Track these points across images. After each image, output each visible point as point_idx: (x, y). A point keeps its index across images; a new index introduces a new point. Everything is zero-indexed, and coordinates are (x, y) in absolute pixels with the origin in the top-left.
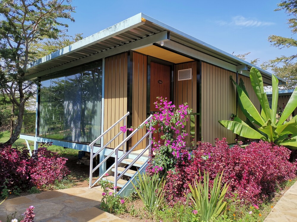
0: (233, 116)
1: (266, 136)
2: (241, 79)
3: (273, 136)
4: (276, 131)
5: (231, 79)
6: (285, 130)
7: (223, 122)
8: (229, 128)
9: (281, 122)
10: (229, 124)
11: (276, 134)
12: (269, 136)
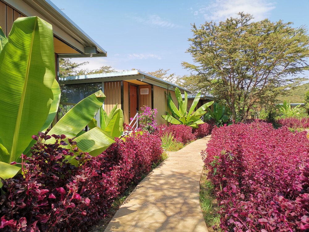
0: (167, 113)
1: (182, 122)
2: (169, 93)
3: (185, 123)
4: (186, 120)
5: (165, 93)
6: (190, 120)
7: (163, 116)
8: (166, 119)
9: (188, 116)
10: (166, 117)
11: (187, 121)
12: (183, 123)
